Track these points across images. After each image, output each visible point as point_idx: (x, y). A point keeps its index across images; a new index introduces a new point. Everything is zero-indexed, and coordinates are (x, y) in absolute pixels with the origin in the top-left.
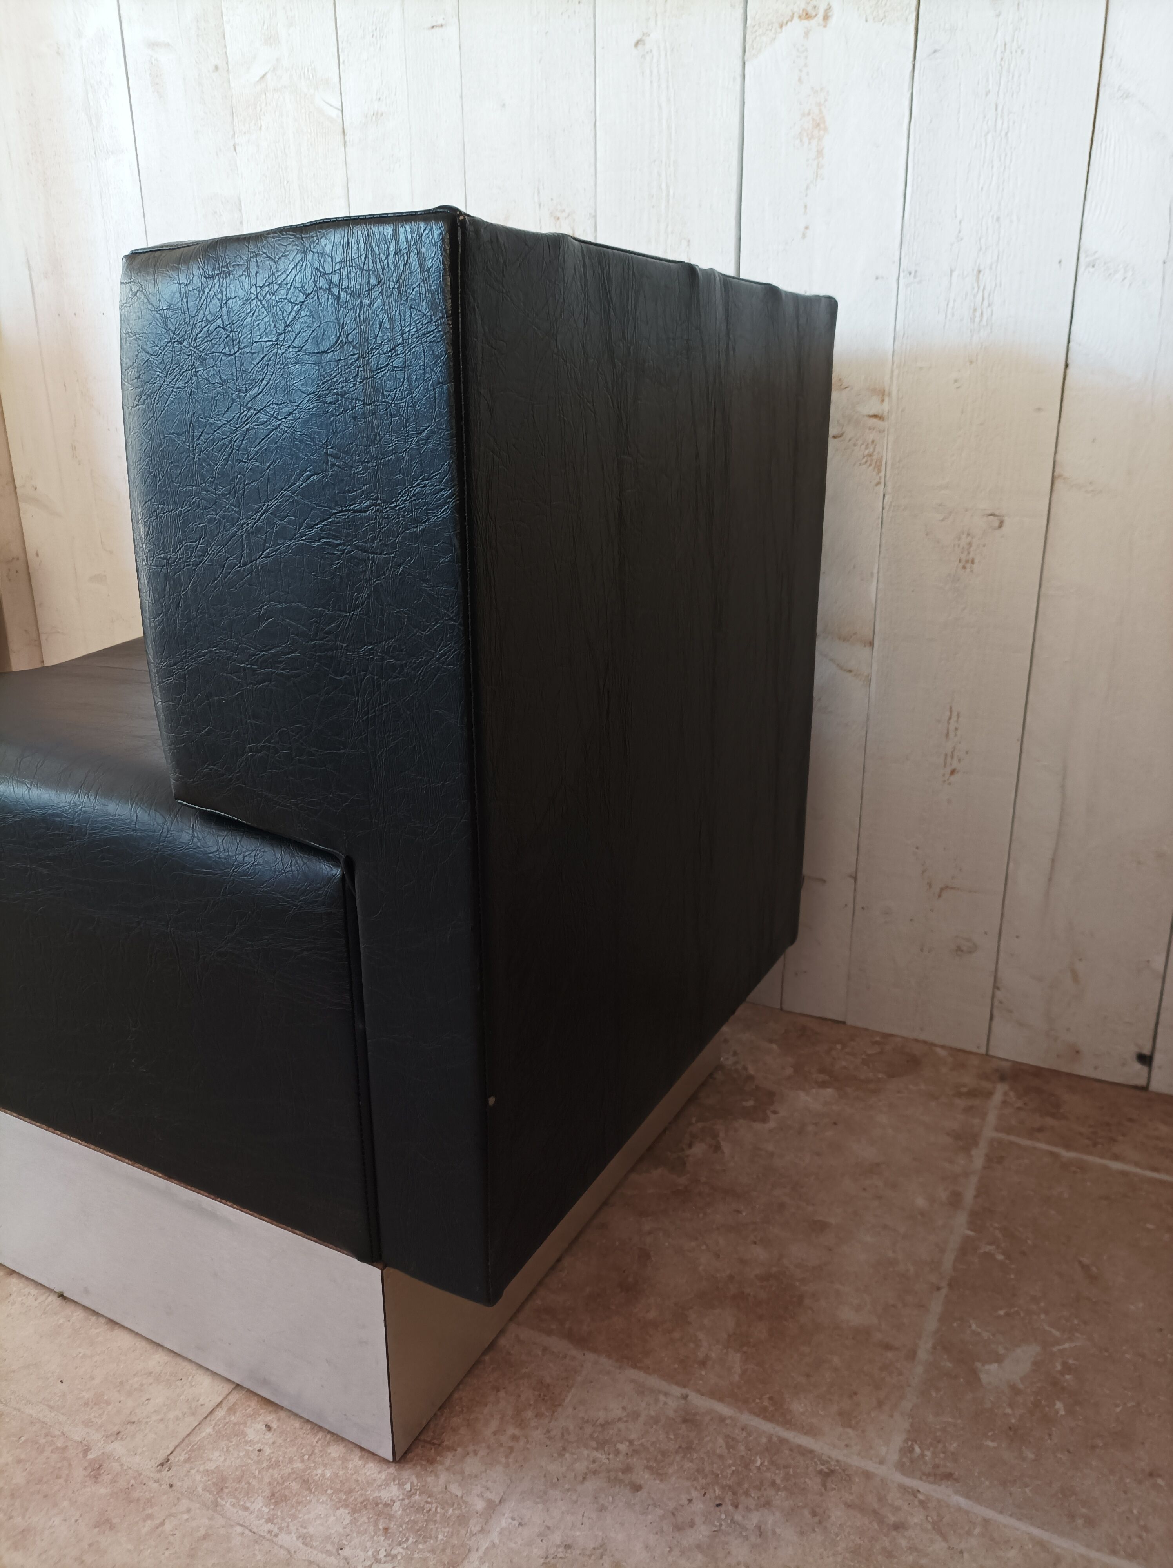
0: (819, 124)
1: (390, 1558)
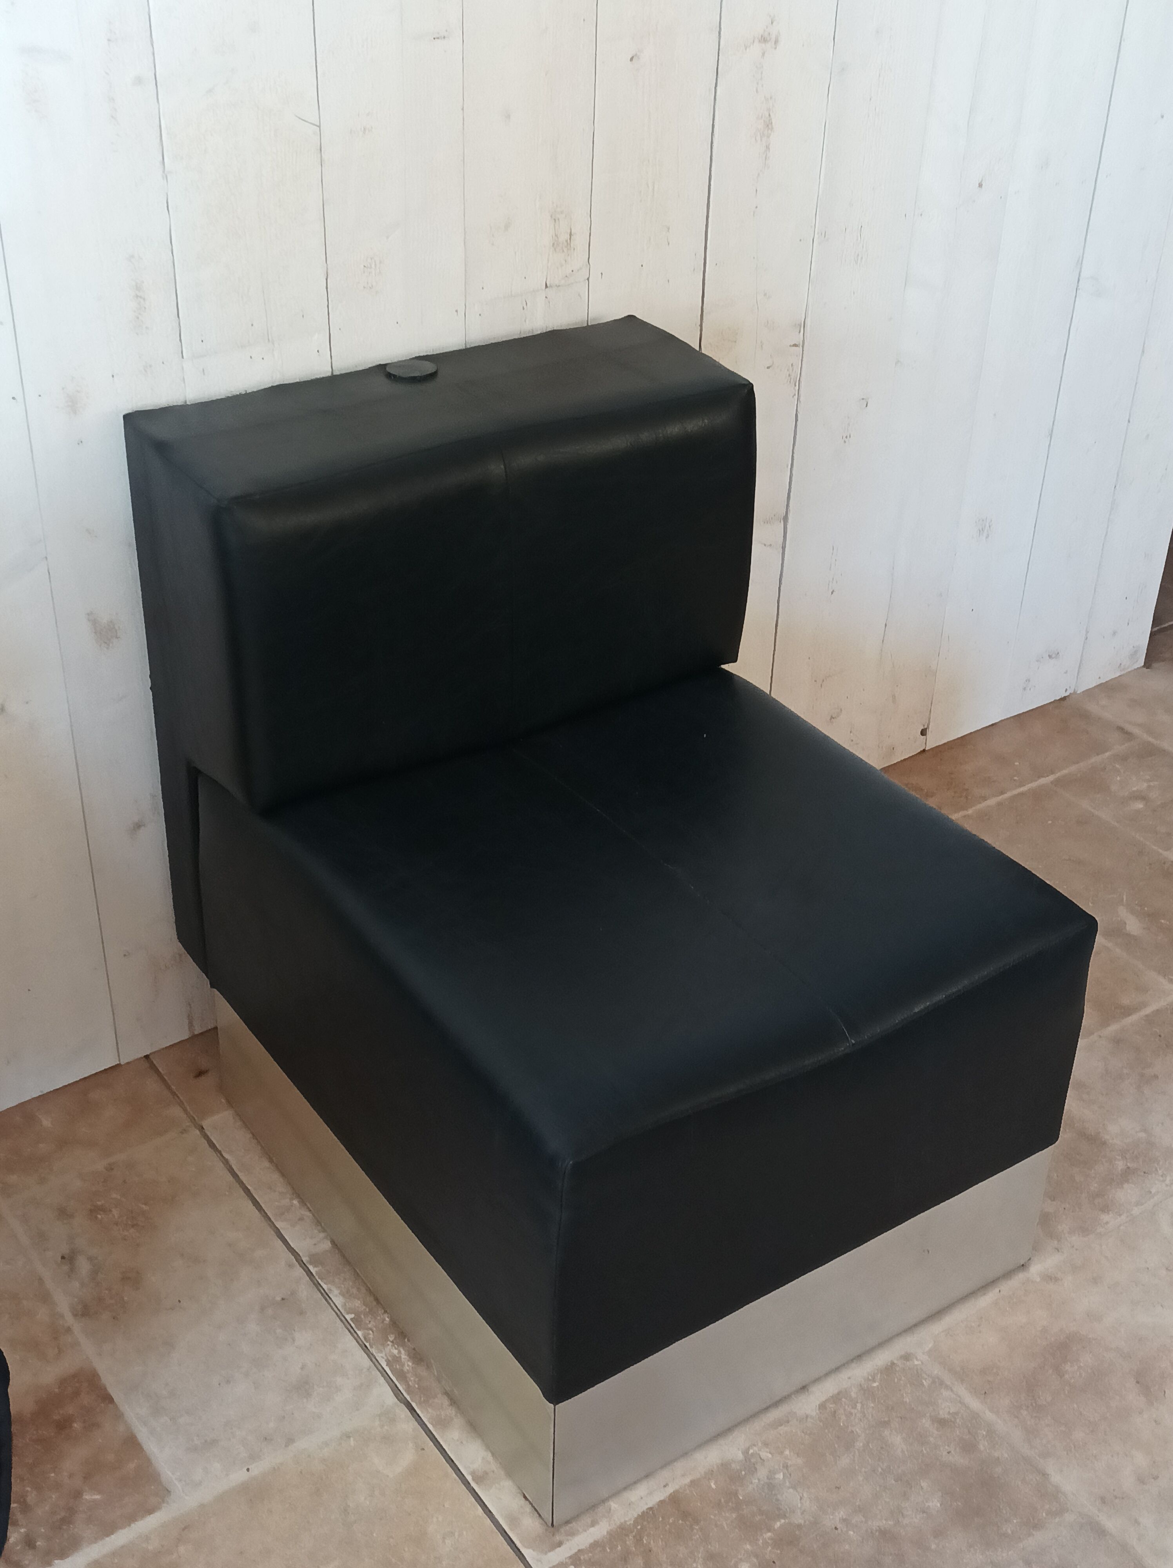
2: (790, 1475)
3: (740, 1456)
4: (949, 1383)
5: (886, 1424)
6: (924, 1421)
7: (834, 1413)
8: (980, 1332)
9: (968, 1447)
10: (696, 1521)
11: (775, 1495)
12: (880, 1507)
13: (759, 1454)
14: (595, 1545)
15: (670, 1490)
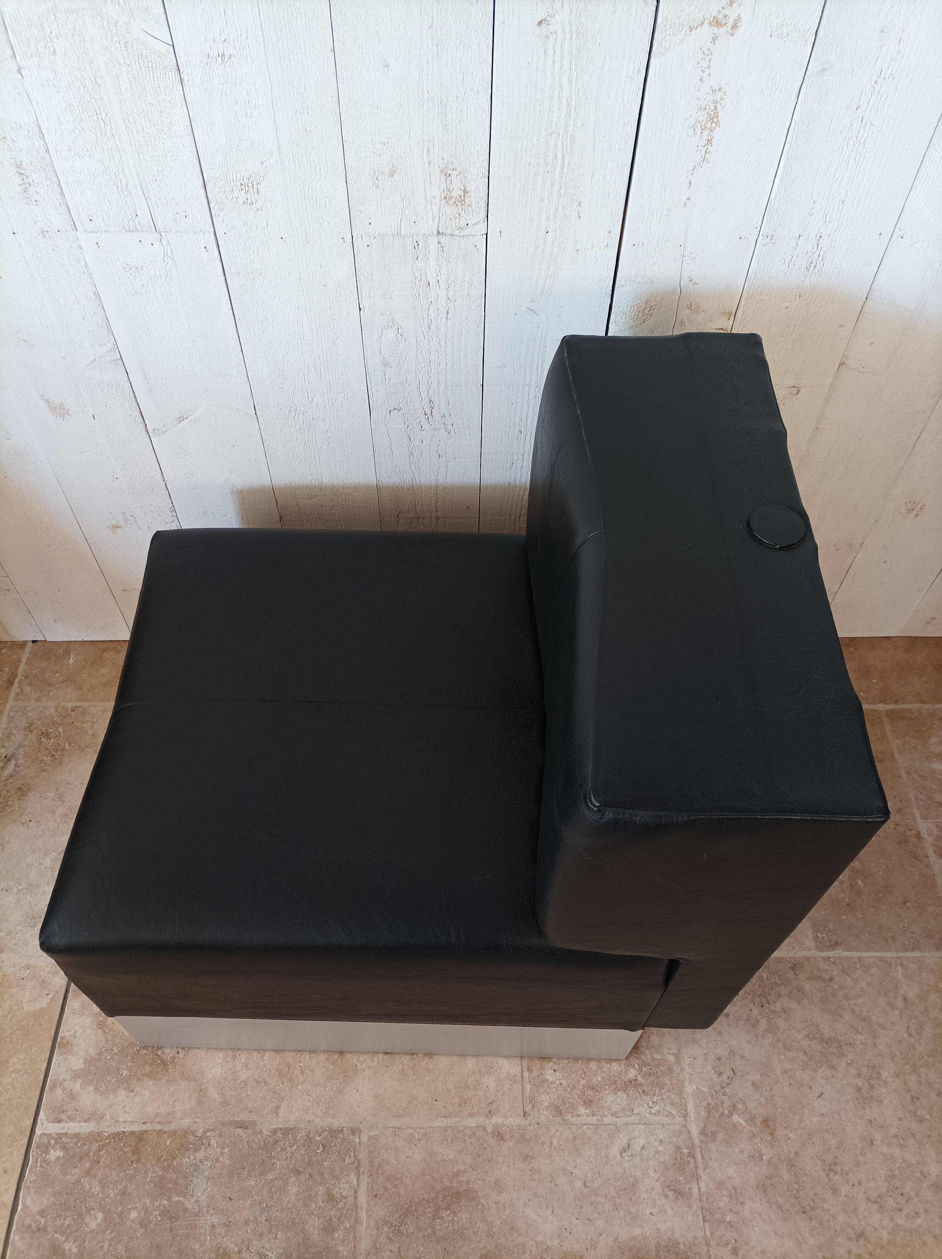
0: (714, 118)
1: (655, 1104)
2: (214, 1168)
3: (200, 1133)
4: (361, 1170)
5: (298, 1173)
6: (321, 1188)
7: (276, 1142)
8: (415, 1145)
9: (329, 1229)
10: (138, 1161)
11: (194, 1176)
12: (240, 1233)
13: (210, 1140)
14: (77, 1135)
15: (144, 1127)
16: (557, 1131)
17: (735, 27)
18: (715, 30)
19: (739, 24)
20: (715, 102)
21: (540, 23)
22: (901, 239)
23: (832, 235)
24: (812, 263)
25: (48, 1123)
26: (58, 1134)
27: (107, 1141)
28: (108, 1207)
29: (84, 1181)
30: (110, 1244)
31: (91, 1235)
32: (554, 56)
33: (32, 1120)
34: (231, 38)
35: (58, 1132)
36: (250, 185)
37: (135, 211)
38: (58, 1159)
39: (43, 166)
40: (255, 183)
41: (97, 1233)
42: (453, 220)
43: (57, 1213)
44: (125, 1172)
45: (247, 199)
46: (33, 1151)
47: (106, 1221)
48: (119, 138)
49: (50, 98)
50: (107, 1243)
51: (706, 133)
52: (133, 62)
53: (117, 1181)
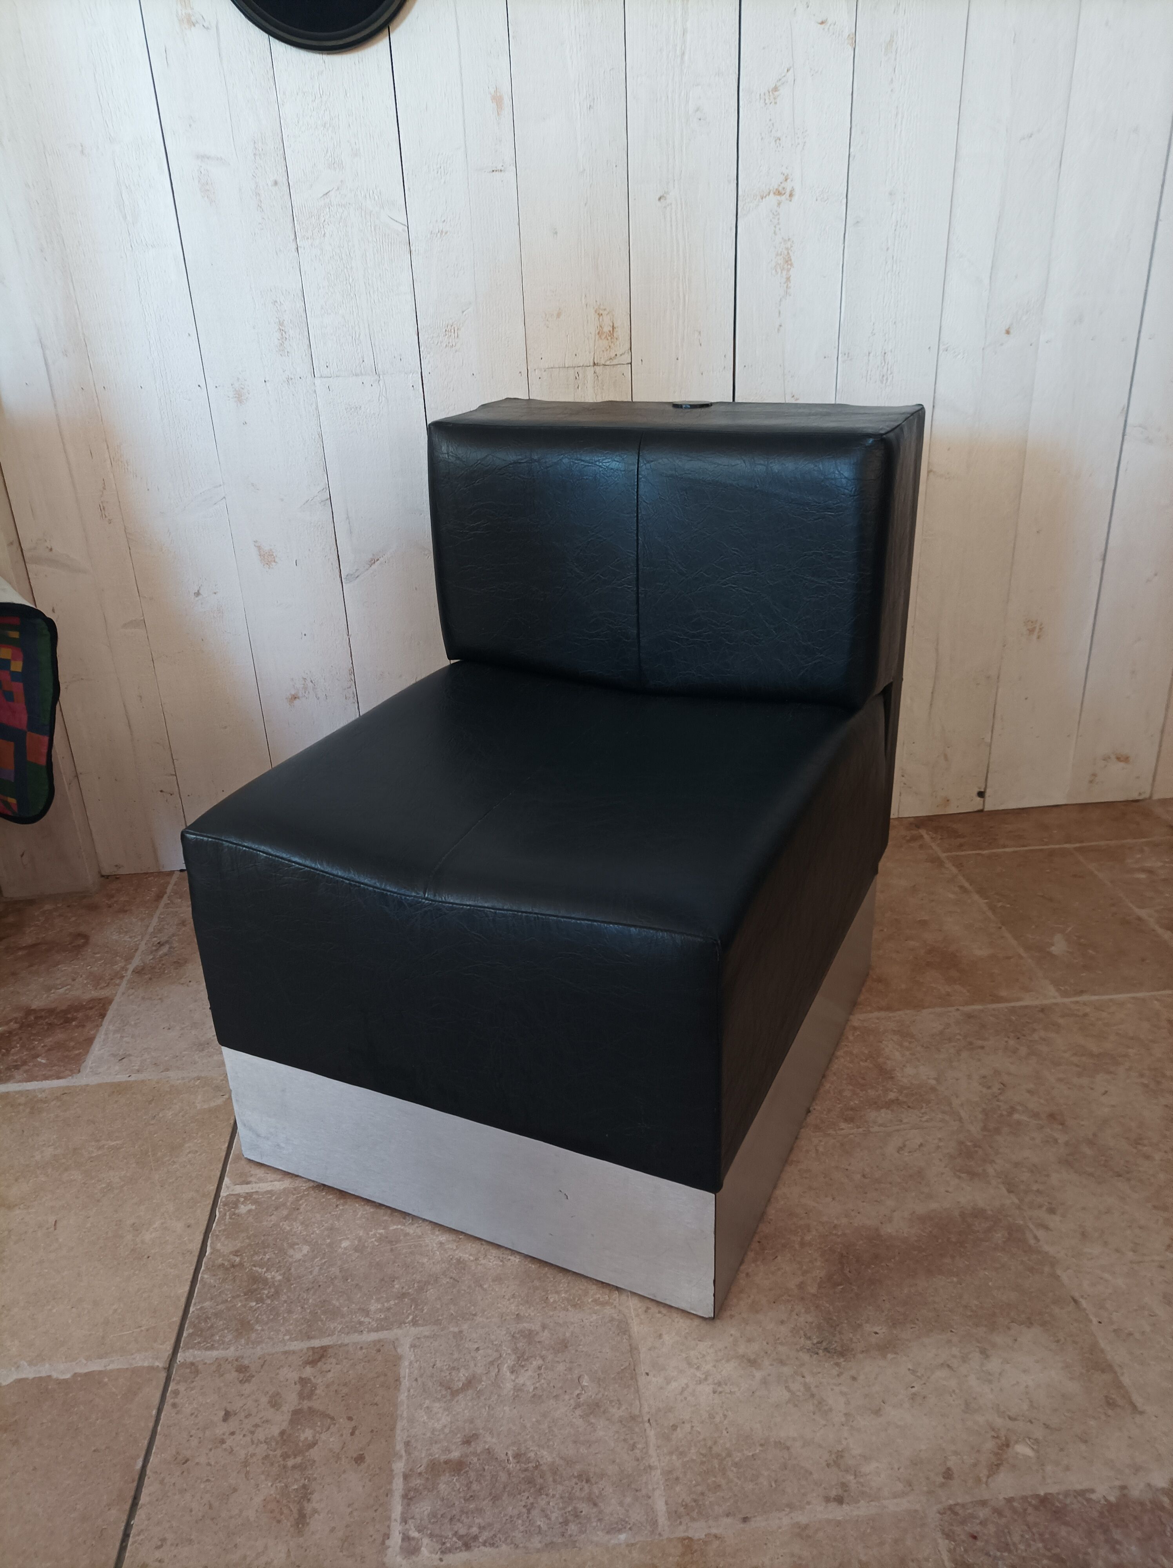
0: (788, 261)
1: (924, 1114)
14: (269, 1192)
16: (821, 1141)
17: (791, 195)
18: (778, 197)
19: (794, 193)
20: (787, 249)
21: (660, 199)
22: (946, 352)
23: (893, 350)
24: (883, 376)
25: (236, 1185)
26: (247, 1193)
27: (306, 1193)
28: (314, 1241)
29: (283, 1224)
30: (321, 1268)
31: (297, 1264)
32: (671, 221)
33: (216, 1185)
34: (449, 220)
35: (247, 1191)
36: (453, 331)
37: (363, 357)
38: (250, 1211)
39: (299, 323)
40: (456, 329)
41: (304, 1261)
42: (605, 352)
43: (254, 1251)
44: (330, 1213)
45: (449, 343)
46: (219, 1208)
47: (313, 1251)
48: (360, 297)
49: (315, 269)
50: (317, 1269)
51: (784, 273)
52: (378, 239)
53: (322, 1221)
